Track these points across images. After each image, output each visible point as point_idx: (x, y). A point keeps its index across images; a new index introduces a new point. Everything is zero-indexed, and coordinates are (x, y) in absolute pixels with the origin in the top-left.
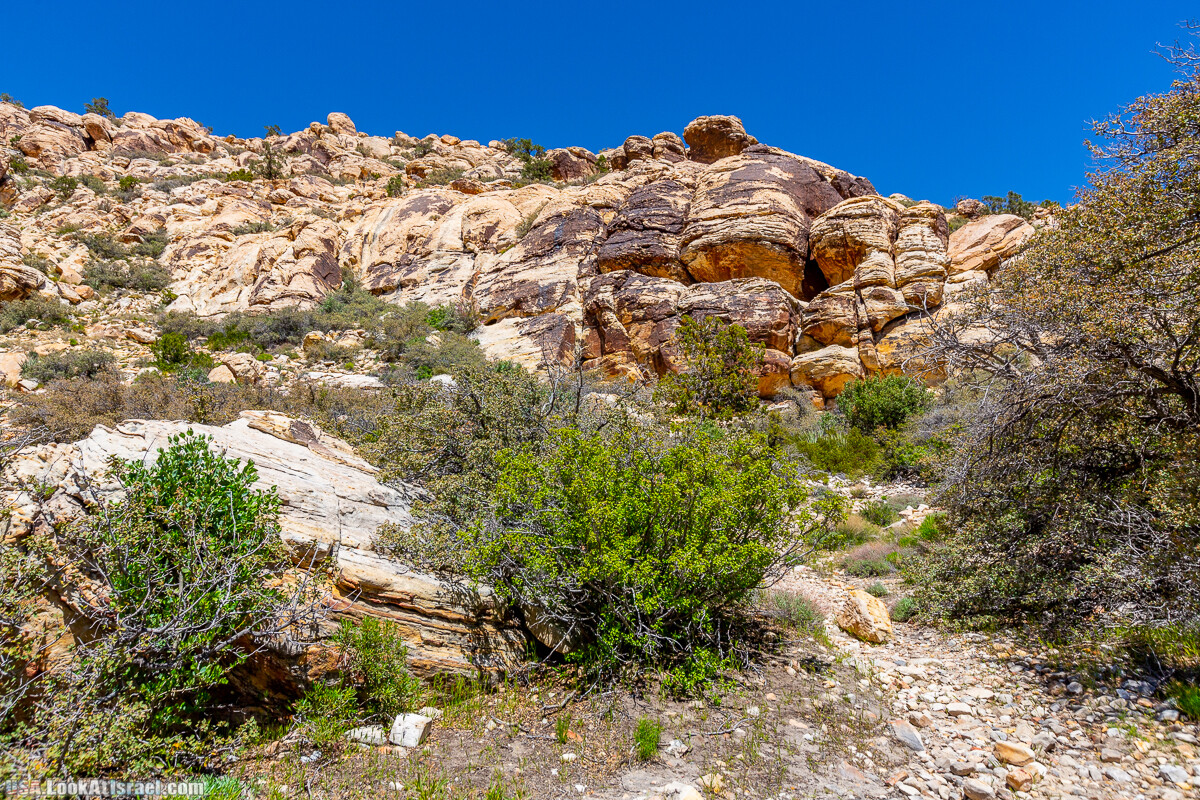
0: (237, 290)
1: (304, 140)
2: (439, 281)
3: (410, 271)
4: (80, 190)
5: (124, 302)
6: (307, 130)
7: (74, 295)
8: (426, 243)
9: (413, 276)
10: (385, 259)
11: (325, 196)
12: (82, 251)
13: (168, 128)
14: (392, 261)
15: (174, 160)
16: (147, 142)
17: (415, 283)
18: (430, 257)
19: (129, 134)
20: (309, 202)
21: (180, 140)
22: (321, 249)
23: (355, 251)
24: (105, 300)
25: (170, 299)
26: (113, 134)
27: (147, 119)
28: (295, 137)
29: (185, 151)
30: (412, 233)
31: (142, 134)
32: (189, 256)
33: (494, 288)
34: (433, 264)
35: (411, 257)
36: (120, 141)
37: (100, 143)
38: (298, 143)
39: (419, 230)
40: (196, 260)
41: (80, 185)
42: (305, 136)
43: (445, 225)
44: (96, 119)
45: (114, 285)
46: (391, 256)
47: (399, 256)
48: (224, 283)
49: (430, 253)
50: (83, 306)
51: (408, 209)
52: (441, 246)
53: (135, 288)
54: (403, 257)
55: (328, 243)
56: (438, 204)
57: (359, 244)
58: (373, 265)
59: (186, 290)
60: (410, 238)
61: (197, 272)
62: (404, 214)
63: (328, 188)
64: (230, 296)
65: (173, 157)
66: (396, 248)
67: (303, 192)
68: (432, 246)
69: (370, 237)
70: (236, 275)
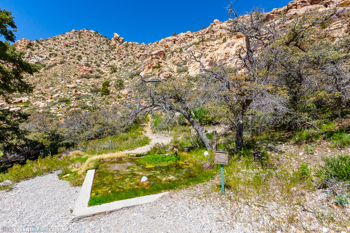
0: (198, 69)
1: (209, 29)
2: (231, 62)
3: (226, 61)
4: (175, 53)
5: (182, 75)
6: (210, 26)
7: (176, 75)
8: (229, 54)
9: (226, 62)
10: (222, 59)
11: (212, 45)
12: (176, 66)
13: (186, 35)
14: (223, 59)
15: (187, 42)
16: (183, 39)
17: (227, 63)
18: (229, 57)
19: (180, 39)
20: (209, 47)
21: (188, 37)
22: (210, 60)
23: (216, 58)
24: (180, 75)
25: (188, 73)
26: (177, 39)
27: (182, 34)
28: (207, 29)
29: (189, 39)
30: (226, 52)
31: (182, 38)
32: (190, 64)
33: (240, 63)
34: (230, 59)
35: (226, 58)
36: (179, 41)
37: (176, 42)
38: (208, 30)
39: (227, 51)
40: (192, 64)
41: (174, 52)
42: (209, 28)
43: (232, 49)
44: (175, 37)
45: (181, 72)
46: (223, 58)
47: (224, 58)
48: (195, 69)
49: (229, 56)
50: (177, 77)
51: (226, 47)
52: (231, 54)
53: (184, 72)
54: (225, 58)
55: (211, 58)
56: (232, 44)
57: (217, 56)
58: (219, 60)
59: (190, 71)
60: (226, 53)
61: (192, 67)
62: (225, 48)
63: (213, 43)
64: (196, 71)
65: (187, 41)
66: (223, 56)
67: (208, 45)
68: (230, 55)
69: (219, 54)
70: (197, 67)
